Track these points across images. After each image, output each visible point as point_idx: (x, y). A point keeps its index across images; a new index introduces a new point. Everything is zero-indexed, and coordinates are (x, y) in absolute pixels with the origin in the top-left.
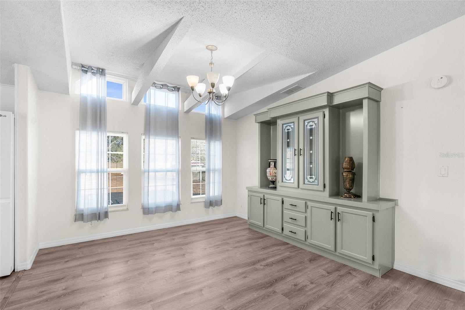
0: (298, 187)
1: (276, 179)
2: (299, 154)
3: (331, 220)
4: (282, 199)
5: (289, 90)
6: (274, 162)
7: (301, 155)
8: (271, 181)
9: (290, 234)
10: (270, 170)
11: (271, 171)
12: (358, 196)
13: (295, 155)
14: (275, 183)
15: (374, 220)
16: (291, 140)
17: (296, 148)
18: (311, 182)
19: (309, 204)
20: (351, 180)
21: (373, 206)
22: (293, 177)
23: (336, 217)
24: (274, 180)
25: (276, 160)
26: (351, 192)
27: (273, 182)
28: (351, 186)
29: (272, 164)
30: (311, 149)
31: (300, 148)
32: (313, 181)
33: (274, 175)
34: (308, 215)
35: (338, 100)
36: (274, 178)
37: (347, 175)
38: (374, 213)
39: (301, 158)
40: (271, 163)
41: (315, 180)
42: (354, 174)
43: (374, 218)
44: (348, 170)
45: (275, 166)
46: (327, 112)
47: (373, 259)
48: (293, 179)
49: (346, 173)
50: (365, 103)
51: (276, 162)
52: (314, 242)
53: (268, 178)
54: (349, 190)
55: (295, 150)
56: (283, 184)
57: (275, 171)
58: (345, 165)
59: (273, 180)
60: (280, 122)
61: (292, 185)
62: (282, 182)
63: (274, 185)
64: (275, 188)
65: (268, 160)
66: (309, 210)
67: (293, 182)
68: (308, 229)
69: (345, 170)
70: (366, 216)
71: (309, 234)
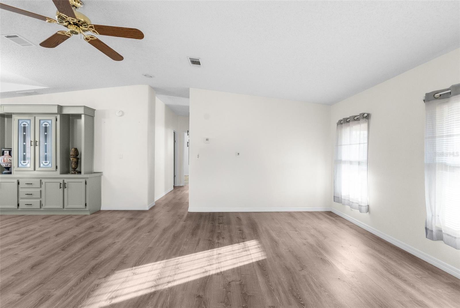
0: (35, 170)
1: (11, 165)
2: (35, 145)
3: (60, 188)
4: (18, 181)
5: (27, 93)
6: (9, 151)
7: (36, 145)
8: (5, 168)
9: (26, 207)
10: (3, 158)
11: (5, 158)
12: (80, 173)
13: (31, 145)
14: (10, 169)
15: (86, 183)
16: (27, 133)
17: (33, 140)
18: (46, 166)
19: (43, 181)
20: (75, 162)
21: (86, 176)
22: (29, 163)
23: (64, 186)
24: (9, 166)
25: (11, 149)
26: (76, 170)
27: (8, 168)
28: (76, 166)
29: (7, 153)
30: (46, 141)
31: (36, 140)
32: (48, 164)
33: (9, 161)
34: (43, 189)
35: (66, 111)
36: (9, 165)
37: (73, 160)
38: (86, 180)
39: (37, 148)
40: (5, 151)
41: (49, 164)
42: (78, 159)
43: (86, 182)
44: (73, 156)
45: (10, 154)
46: (58, 117)
47: (86, 205)
48: (29, 164)
49: (73, 158)
50: (83, 116)
51: (11, 150)
52: (47, 207)
53: (2, 164)
54: (74, 169)
55: (31, 141)
56: (19, 169)
57: (10, 158)
58: (72, 153)
59: (7, 167)
60: (15, 118)
61: (30, 169)
62: (18, 167)
63: (9, 171)
64: (11, 173)
65: (2, 148)
66: (43, 186)
67: (29, 166)
68: (43, 199)
69: (72, 156)
70: (82, 182)
71: (43, 203)
